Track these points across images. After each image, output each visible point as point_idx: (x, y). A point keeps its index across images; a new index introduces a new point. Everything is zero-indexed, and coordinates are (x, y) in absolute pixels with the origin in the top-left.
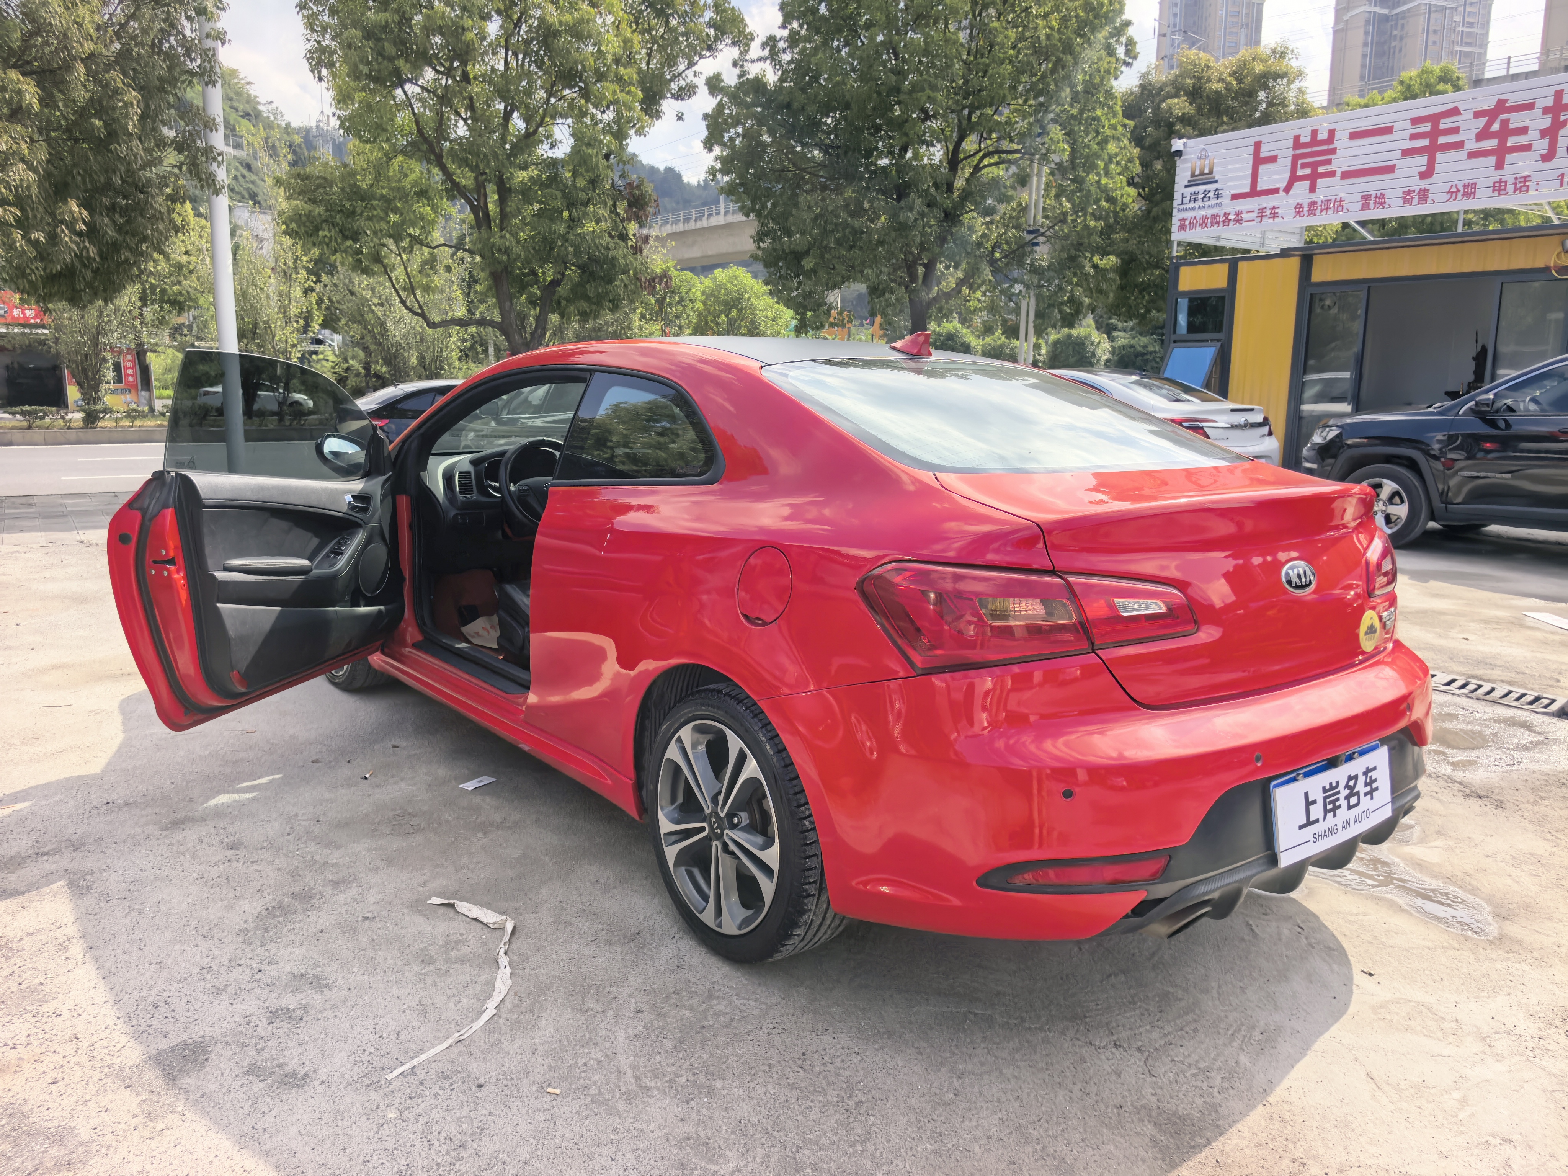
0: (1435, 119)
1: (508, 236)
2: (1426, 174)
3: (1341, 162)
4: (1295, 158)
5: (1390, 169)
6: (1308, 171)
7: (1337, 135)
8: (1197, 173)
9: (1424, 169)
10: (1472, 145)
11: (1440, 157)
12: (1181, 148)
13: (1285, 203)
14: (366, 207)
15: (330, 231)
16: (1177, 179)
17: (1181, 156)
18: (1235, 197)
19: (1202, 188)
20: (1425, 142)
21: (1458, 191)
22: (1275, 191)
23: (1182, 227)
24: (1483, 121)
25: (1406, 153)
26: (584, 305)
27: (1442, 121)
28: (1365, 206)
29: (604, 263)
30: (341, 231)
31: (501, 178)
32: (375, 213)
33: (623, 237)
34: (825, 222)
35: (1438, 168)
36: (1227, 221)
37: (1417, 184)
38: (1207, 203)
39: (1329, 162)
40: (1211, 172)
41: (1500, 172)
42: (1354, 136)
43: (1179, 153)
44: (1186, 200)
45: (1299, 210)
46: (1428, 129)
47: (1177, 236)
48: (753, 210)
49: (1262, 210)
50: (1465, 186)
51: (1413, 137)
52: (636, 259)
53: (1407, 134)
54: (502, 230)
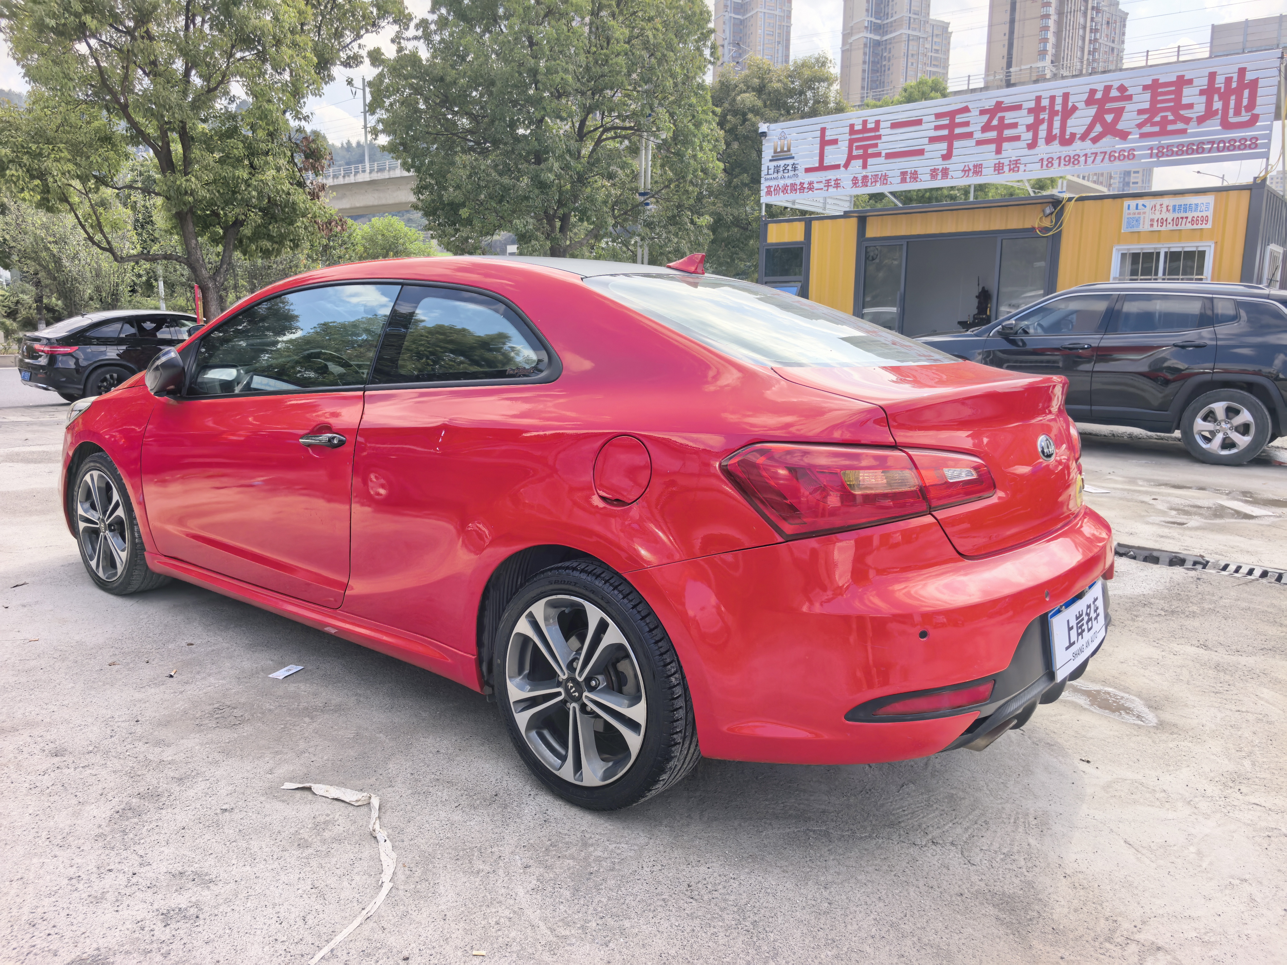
0: (952, 114)
1: (193, 179)
2: (947, 156)
3: (884, 147)
4: (851, 142)
5: (921, 152)
6: (861, 152)
7: (882, 125)
8: (779, 150)
9: (945, 152)
10: (978, 135)
11: (956, 144)
12: (766, 130)
13: (845, 176)
14: (53, 150)
15: (17, 171)
16: (764, 154)
17: (766, 136)
18: (808, 170)
19: (782, 163)
20: (945, 132)
21: (970, 170)
22: (837, 167)
23: (769, 193)
24: (985, 118)
25: (933, 140)
26: (266, 244)
27: (957, 116)
28: (903, 180)
29: (285, 207)
30: (28, 171)
31: (183, 128)
32: (63, 155)
33: (301, 184)
34: (479, 179)
35: (955, 152)
36: (802, 189)
37: (939, 164)
38: (786, 175)
39: (876, 145)
40: (789, 150)
41: (999, 156)
42: (895, 126)
43: (764, 134)
44: (771, 171)
45: (855, 181)
46: (947, 122)
47: (765, 199)
48: (413, 166)
49: (828, 181)
50: (975, 166)
51: (937, 128)
52: (315, 204)
53: (932, 125)
54: (186, 174)
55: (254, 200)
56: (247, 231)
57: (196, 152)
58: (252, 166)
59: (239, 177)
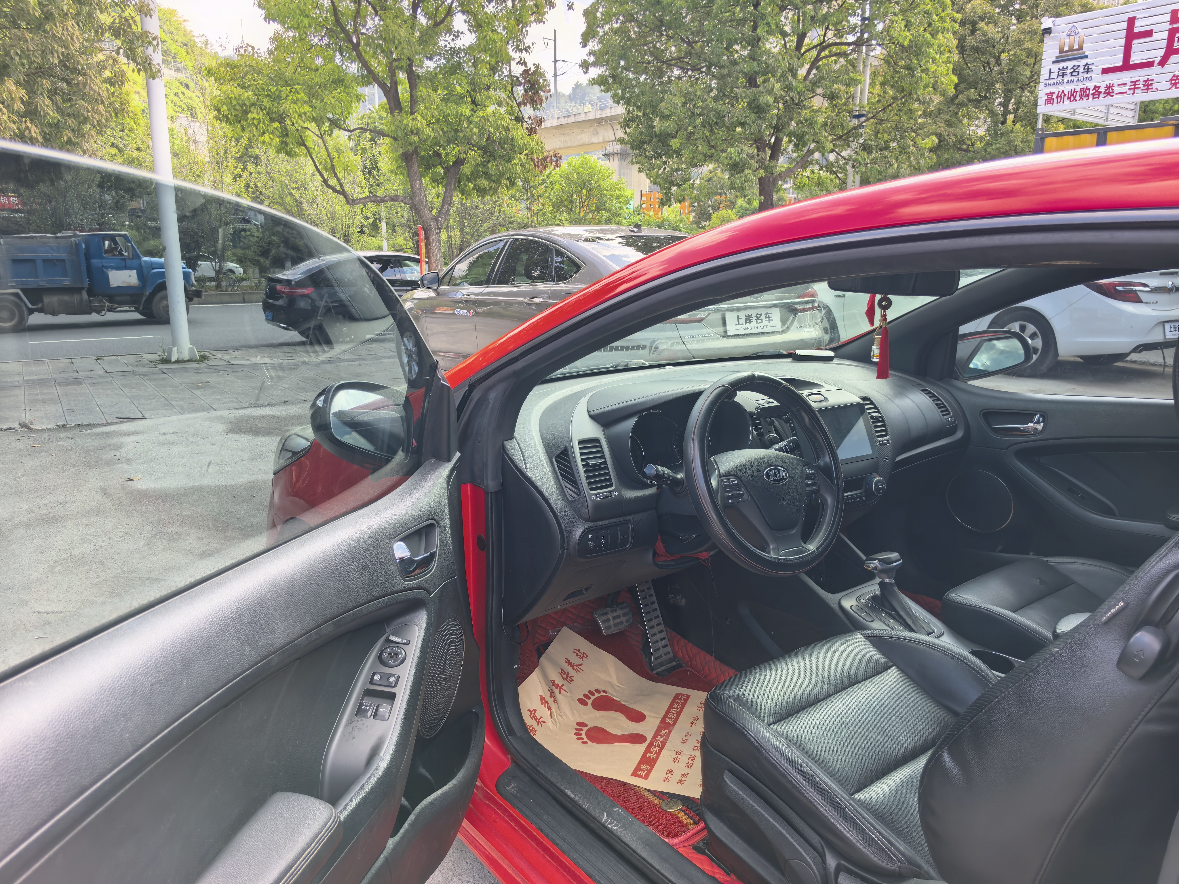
4: (1172, 32)
8: (1066, 49)
12: (1050, 26)
13: (1160, 75)
16: (1044, 55)
17: (1050, 33)
18: (1105, 71)
19: (1070, 64)
22: (1149, 64)
23: (1049, 100)
36: (1097, 94)
38: (1075, 78)
40: (1081, 48)
43: (1048, 31)
44: (1054, 75)
45: (1175, 81)
47: (1043, 109)
52: (532, 140)
54: (412, 113)
55: (475, 137)
56: (466, 169)
57: (423, 90)
58: (473, 102)
59: (462, 114)
